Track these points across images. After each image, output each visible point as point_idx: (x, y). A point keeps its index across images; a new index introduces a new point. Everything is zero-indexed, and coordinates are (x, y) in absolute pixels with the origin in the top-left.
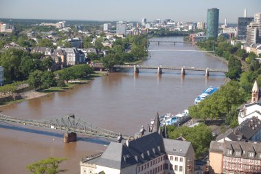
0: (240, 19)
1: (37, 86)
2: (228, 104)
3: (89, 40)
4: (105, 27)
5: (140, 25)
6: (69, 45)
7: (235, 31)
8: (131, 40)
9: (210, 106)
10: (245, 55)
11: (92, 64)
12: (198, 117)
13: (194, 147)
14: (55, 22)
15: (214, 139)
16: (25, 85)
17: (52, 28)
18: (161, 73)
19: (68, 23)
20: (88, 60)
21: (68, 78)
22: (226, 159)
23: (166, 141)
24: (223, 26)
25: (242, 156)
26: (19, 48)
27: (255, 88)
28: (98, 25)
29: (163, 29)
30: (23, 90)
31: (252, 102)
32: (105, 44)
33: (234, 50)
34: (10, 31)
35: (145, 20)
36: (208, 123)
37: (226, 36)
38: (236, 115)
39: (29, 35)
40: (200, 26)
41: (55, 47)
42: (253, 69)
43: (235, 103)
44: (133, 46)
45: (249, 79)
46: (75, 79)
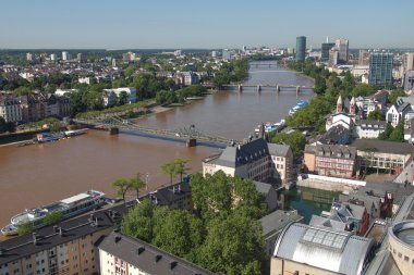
0: (324, 45)
1: (163, 102)
2: (317, 114)
4: (214, 54)
5: (241, 52)
6: (185, 69)
7: (320, 55)
8: (235, 63)
9: (302, 117)
10: (328, 74)
11: (205, 84)
12: (293, 125)
13: (292, 149)
15: (307, 143)
16: (153, 102)
17: (172, 56)
18: (260, 90)
19: (183, 52)
20: (201, 81)
21: (186, 96)
22: (318, 159)
23: (270, 145)
24: (309, 51)
25: (331, 156)
26: (146, 72)
27: (339, 101)
28: (207, 53)
29: (260, 55)
30: (152, 106)
31: (337, 112)
32: (214, 68)
33: (319, 70)
34: (139, 59)
35: (245, 48)
36: (301, 130)
37: (312, 59)
38: (323, 123)
39: (153, 62)
42: (335, 86)
43: (323, 113)
44: (237, 69)
45: (332, 93)
46: (192, 96)
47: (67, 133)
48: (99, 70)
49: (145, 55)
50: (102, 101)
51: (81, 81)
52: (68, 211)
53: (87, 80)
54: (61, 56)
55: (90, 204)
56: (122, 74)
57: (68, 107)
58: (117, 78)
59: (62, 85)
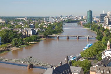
0: (101, 14)
1: (16, 45)
2: (97, 51)
3: (37, 25)
4: (44, 19)
5: (59, 18)
6: (29, 27)
7: (99, 20)
8: (55, 24)
10: (104, 30)
11: (39, 35)
12: (85, 56)
13: (83, 69)
14: (23, 17)
15: (92, 66)
16: (11, 44)
17: (22, 20)
18: (68, 38)
19: (28, 18)
20: (37, 33)
21: (29, 41)
23: (71, 67)
24: (94, 18)
25: (104, 73)
26: (8, 29)
27: (108, 44)
28: (41, 18)
29: (69, 19)
30: (10, 47)
31: (108, 49)
32: (44, 26)
33: (99, 28)
34: (4, 22)
35: (61, 16)
36: (89, 59)
37: (96, 22)
38: (101, 55)
39: (12, 23)
40: (84, 18)
41: (23, 28)
42: (107, 36)
43: (100, 50)
44: (56, 27)
45: (106, 40)
46: (32, 41)
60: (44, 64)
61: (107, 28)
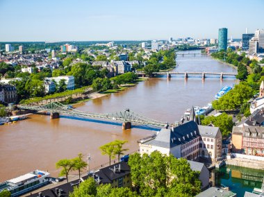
0: (244, 35)
1: (99, 89)
2: (241, 98)
3: (132, 55)
4: (143, 45)
5: (168, 42)
6: (119, 59)
7: (240, 45)
8: (163, 53)
9: (228, 101)
10: (249, 62)
11: (137, 72)
12: (219, 108)
13: (221, 131)
14: (106, 42)
15: (234, 124)
16: (90, 88)
17: (105, 47)
18: (187, 77)
19: (116, 43)
20: (133, 69)
21: (120, 83)
22: (245, 139)
23: (199, 127)
24: (230, 41)
25: (258, 137)
26: (83, 62)
27: (262, 86)
28: (137, 44)
29: (185, 45)
30: (89, 92)
31: (260, 96)
32: (145, 57)
33: (240, 58)
35: (171, 39)
36: (228, 112)
37: (233, 48)
38: (247, 106)
39: (89, 53)
40: (212, 42)
41: (109, 61)
42: (256, 72)
43: (246, 98)
44: (165, 58)
45: (254, 79)
46: (125, 83)
47: (12, 118)
48: (40, 60)
49: (81, 47)
50: (44, 88)
51: (23, 70)
52: (15, 190)
53: (29, 70)
54: (4, 48)
55: (35, 183)
56: (61, 64)
57: (12, 94)
58: (56, 68)
59: (6, 75)
60: (151, 122)
61: (255, 58)
